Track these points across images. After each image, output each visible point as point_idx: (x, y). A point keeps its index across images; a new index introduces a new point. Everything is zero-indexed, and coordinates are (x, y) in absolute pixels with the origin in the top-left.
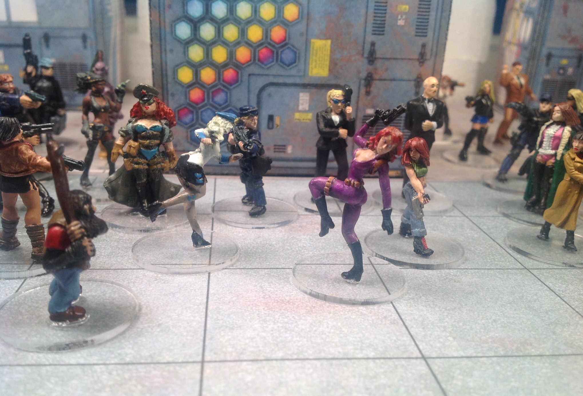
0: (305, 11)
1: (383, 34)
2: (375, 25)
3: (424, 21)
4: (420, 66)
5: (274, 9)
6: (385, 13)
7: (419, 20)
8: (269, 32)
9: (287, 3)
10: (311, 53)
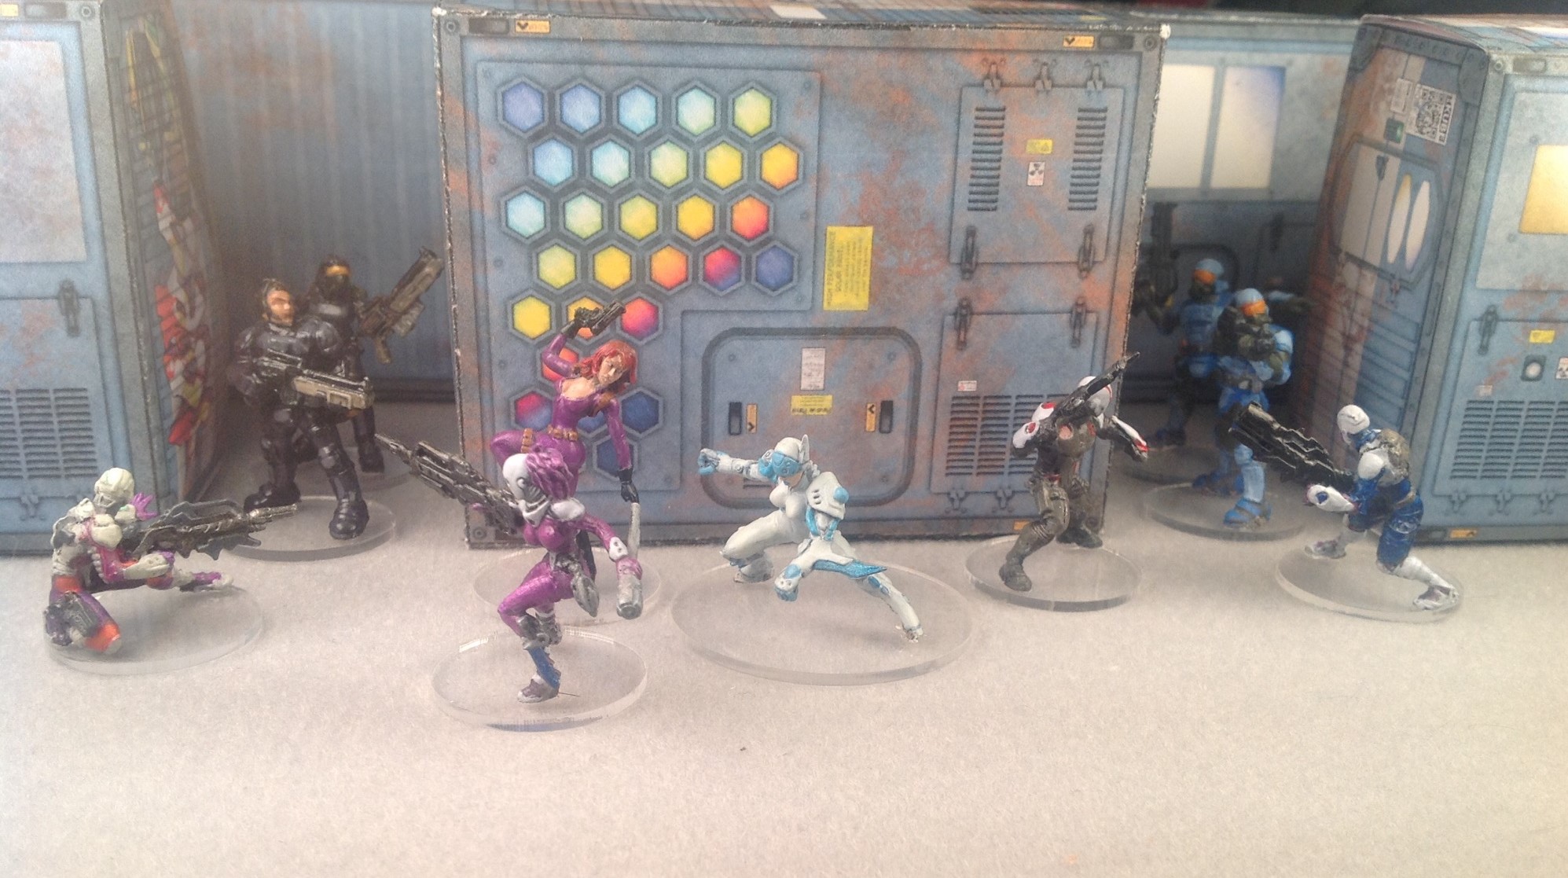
0: (813, 162)
1: (995, 209)
2: (974, 189)
3: (1090, 173)
4: (1082, 278)
5: (739, 159)
6: (999, 160)
7: (1077, 173)
8: (729, 213)
9: (770, 144)
10: (827, 257)
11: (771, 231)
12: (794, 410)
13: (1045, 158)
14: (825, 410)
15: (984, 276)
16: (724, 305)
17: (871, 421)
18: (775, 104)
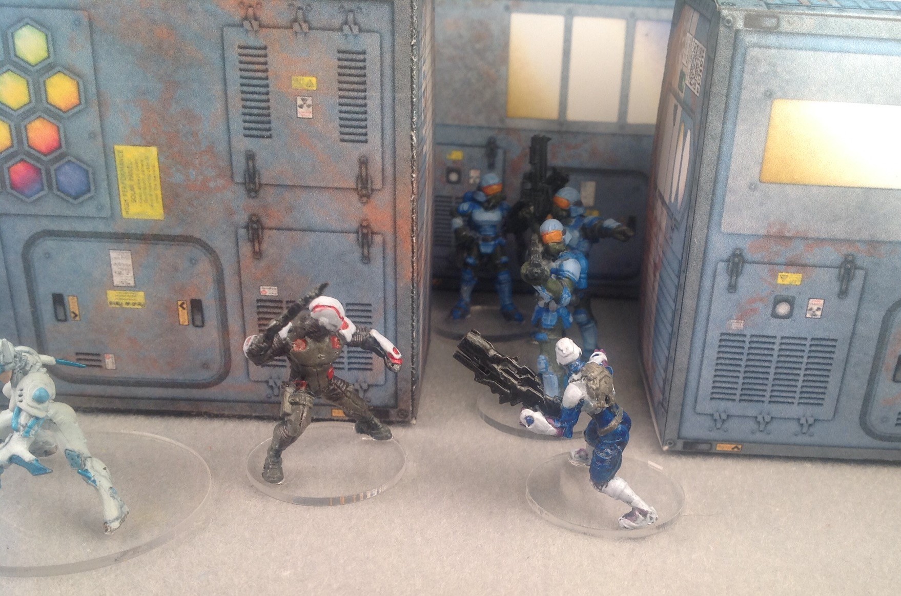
0: (92, 89)
1: (270, 137)
2: (248, 118)
3: (357, 109)
4: (364, 203)
5: (25, 85)
6: (267, 93)
7: (344, 108)
8: (24, 131)
9: (51, 73)
10: (119, 172)
11: (64, 149)
12: (111, 303)
13: (311, 94)
14: (139, 304)
15: (269, 195)
16: (33, 210)
17: (184, 316)
18: (50, 39)
